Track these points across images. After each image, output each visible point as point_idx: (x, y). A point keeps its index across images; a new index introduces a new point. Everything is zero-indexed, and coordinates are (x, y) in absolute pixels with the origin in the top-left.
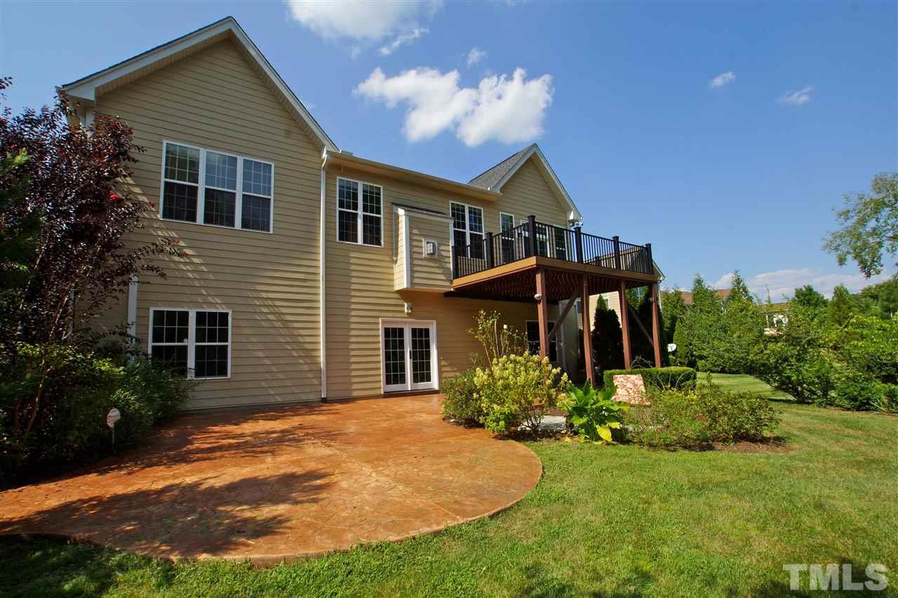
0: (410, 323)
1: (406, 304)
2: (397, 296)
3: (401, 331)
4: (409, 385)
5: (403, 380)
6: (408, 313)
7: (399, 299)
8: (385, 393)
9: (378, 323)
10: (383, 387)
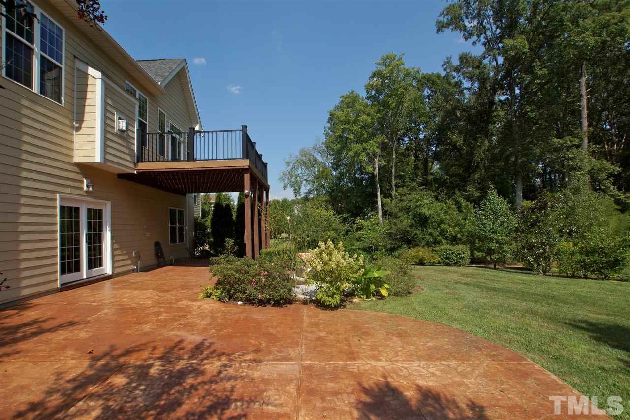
0: (87, 202)
1: (85, 181)
2: (76, 169)
3: (77, 210)
4: (84, 273)
5: (78, 269)
6: (87, 192)
7: (78, 173)
8: (62, 285)
9: (55, 200)
10: (59, 279)
